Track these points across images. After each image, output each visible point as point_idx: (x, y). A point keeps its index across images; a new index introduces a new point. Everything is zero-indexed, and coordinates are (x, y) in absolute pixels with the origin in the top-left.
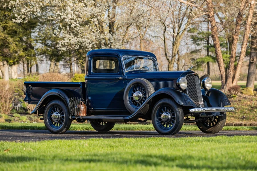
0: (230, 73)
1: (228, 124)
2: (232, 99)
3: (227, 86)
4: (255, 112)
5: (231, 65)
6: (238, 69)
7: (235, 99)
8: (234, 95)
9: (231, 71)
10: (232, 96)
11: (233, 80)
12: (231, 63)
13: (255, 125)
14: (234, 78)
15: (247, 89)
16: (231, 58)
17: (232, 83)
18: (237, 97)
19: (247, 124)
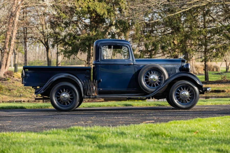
0: (4, 61)
1: (10, 101)
2: (7, 81)
3: (2, 71)
4: (28, 91)
5: (4, 54)
6: (9, 58)
7: (9, 81)
8: (8, 78)
9: (5, 59)
10: (7, 79)
11: (6, 66)
12: (5, 53)
13: (31, 101)
14: (6, 65)
15: (16, 73)
16: (4, 49)
17: (5, 69)
18: (11, 80)
19: (25, 101)
